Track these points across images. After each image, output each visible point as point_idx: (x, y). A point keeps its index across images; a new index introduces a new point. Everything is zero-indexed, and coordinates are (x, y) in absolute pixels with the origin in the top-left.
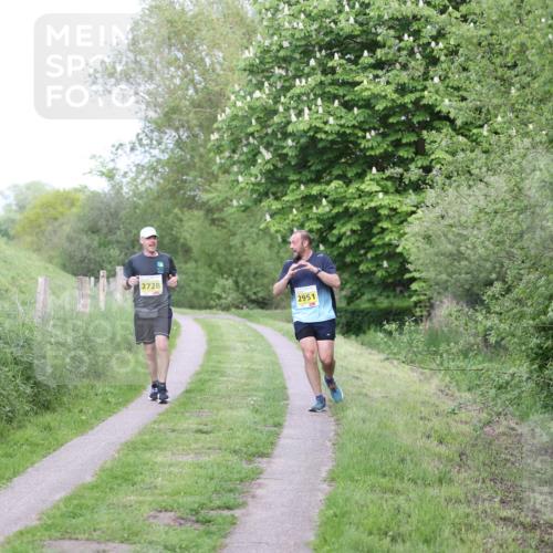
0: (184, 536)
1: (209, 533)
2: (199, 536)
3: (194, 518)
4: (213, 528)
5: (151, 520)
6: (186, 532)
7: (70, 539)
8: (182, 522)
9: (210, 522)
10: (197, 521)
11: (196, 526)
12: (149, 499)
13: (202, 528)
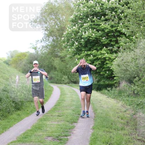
0: (54, 143)
1: (61, 143)
2: (59, 143)
3: (57, 139)
4: (62, 141)
5: (46, 139)
6: (55, 142)
7: (25, 144)
8: (54, 140)
9: (61, 140)
10: (58, 140)
11: (58, 141)
12: (45, 134)
13: (59, 141)
